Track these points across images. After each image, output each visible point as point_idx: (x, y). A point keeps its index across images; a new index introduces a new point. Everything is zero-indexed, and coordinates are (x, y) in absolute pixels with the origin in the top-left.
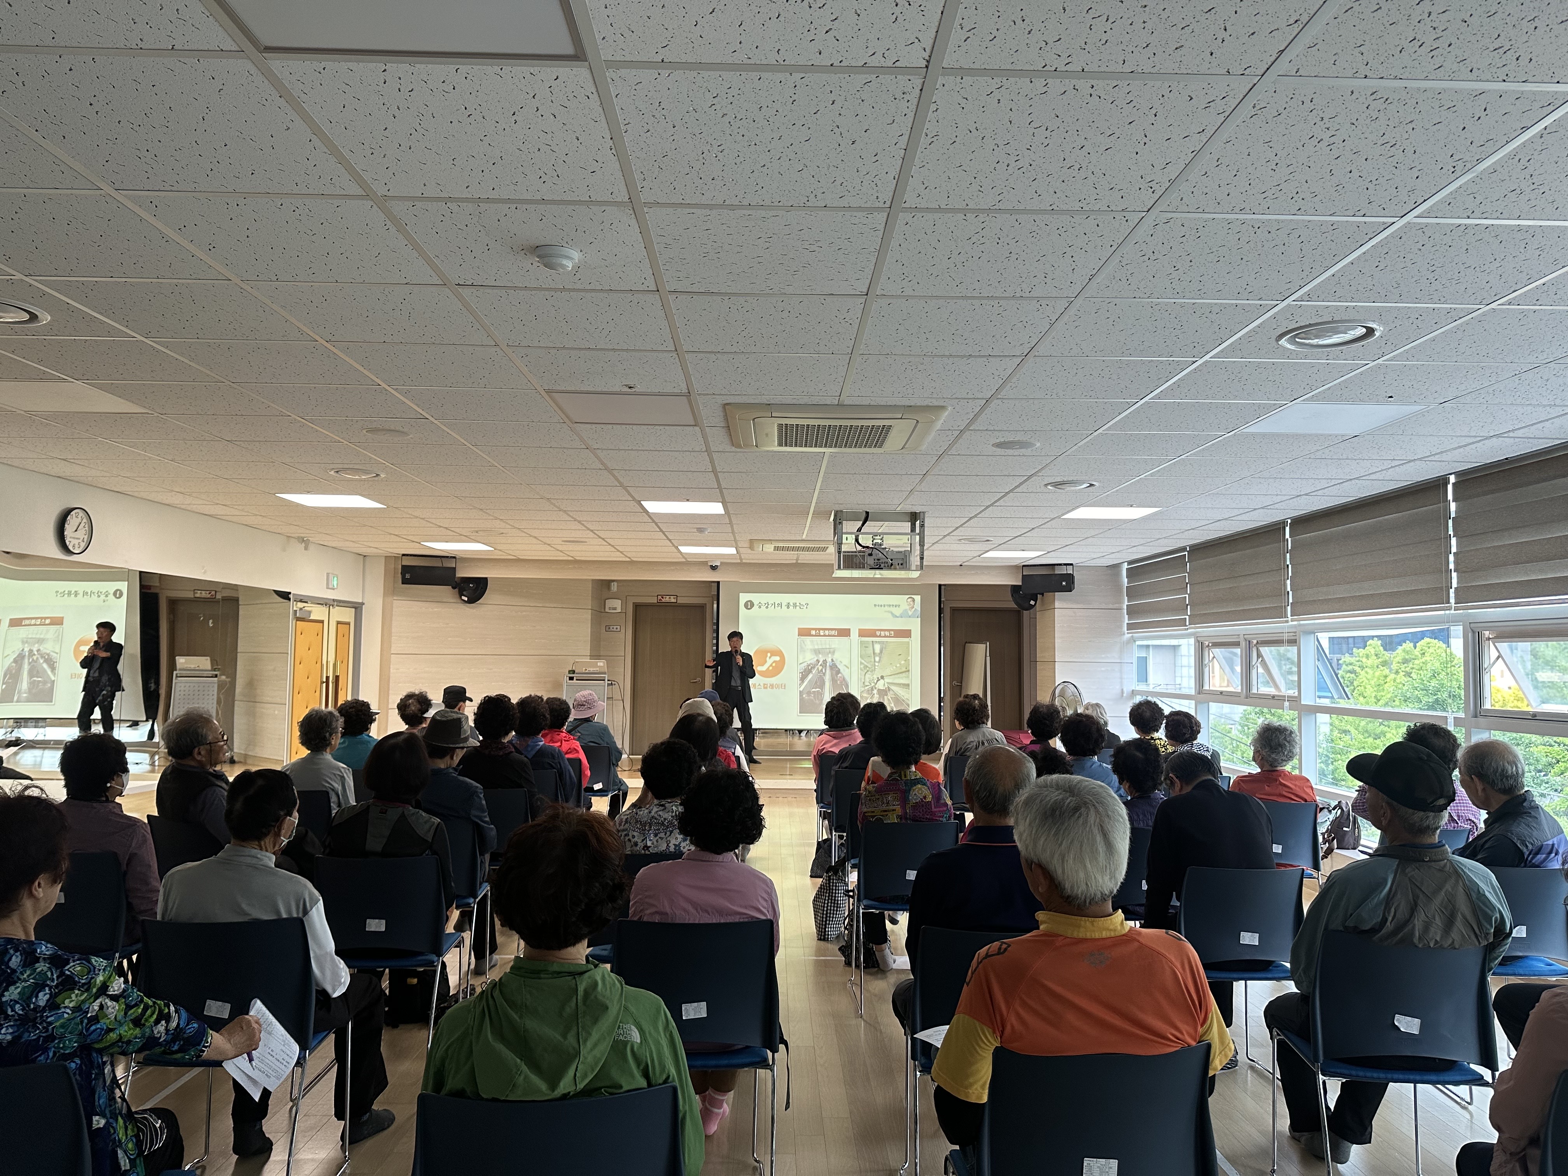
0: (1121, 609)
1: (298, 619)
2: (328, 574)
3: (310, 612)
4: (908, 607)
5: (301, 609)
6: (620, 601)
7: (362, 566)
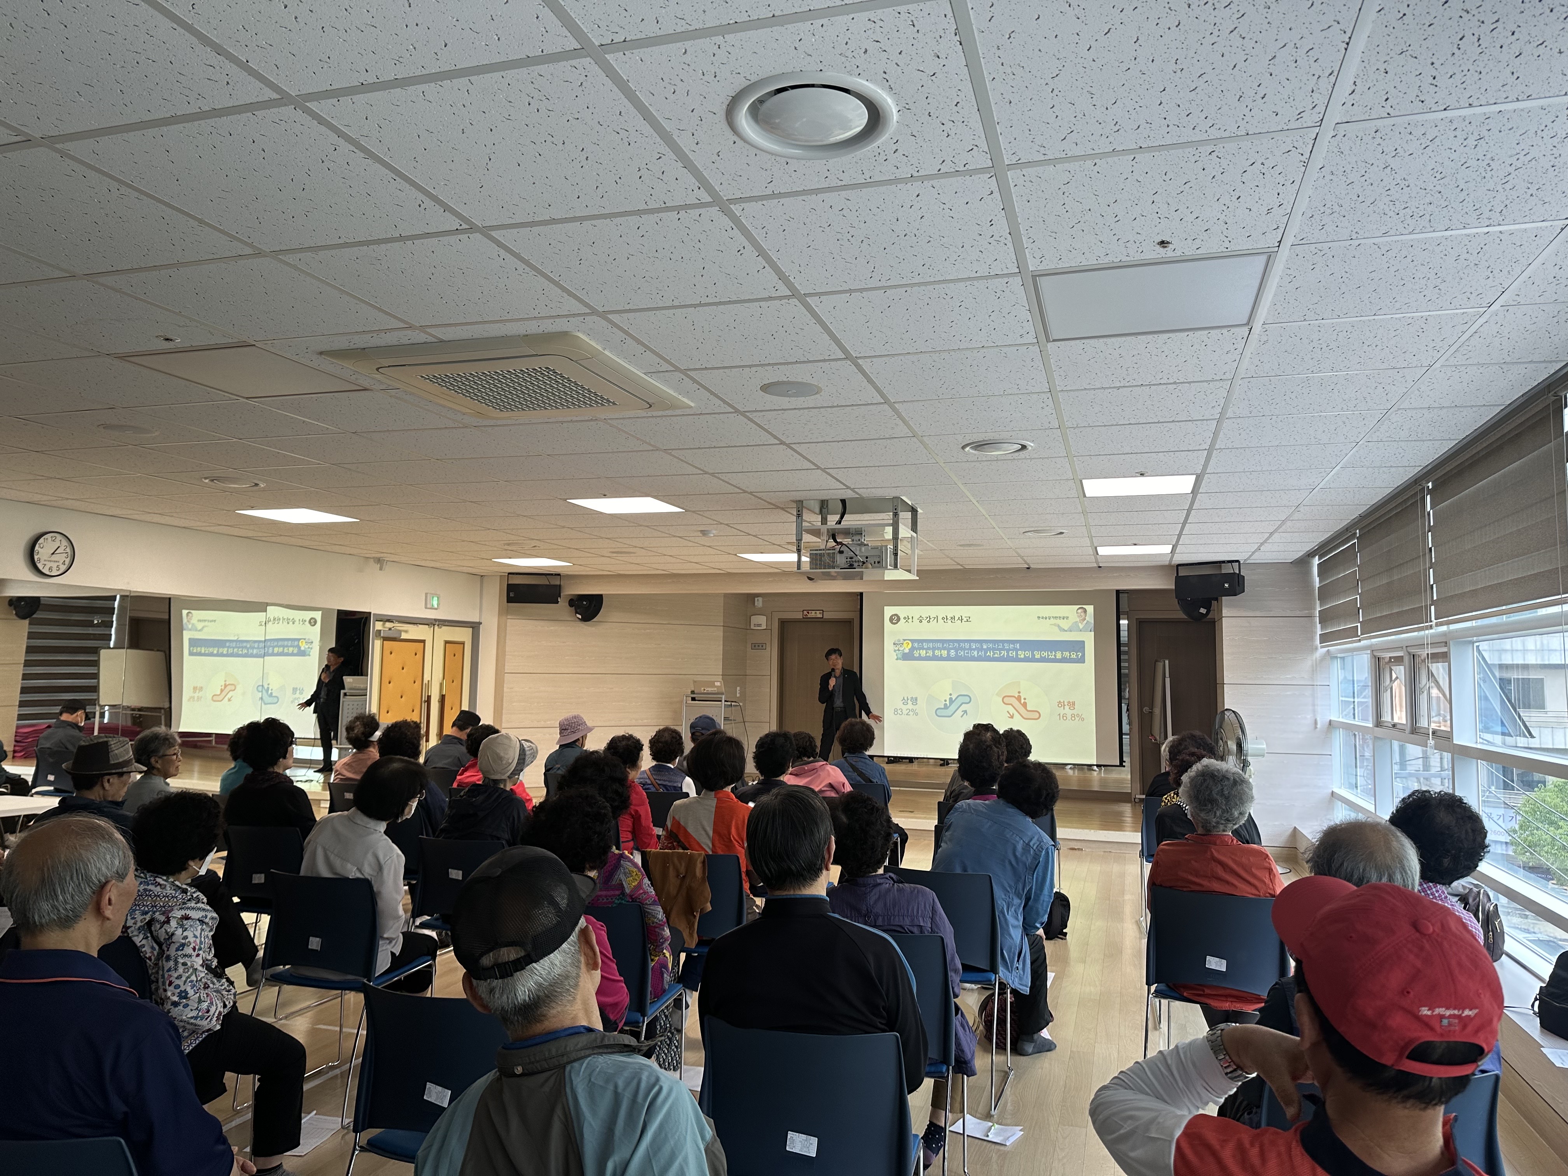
0: (1311, 616)
2: (426, 594)
3: (403, 632)
4: (1078, 620)
5: (386, 629)
6: (765, 617)
7: (479, 585)
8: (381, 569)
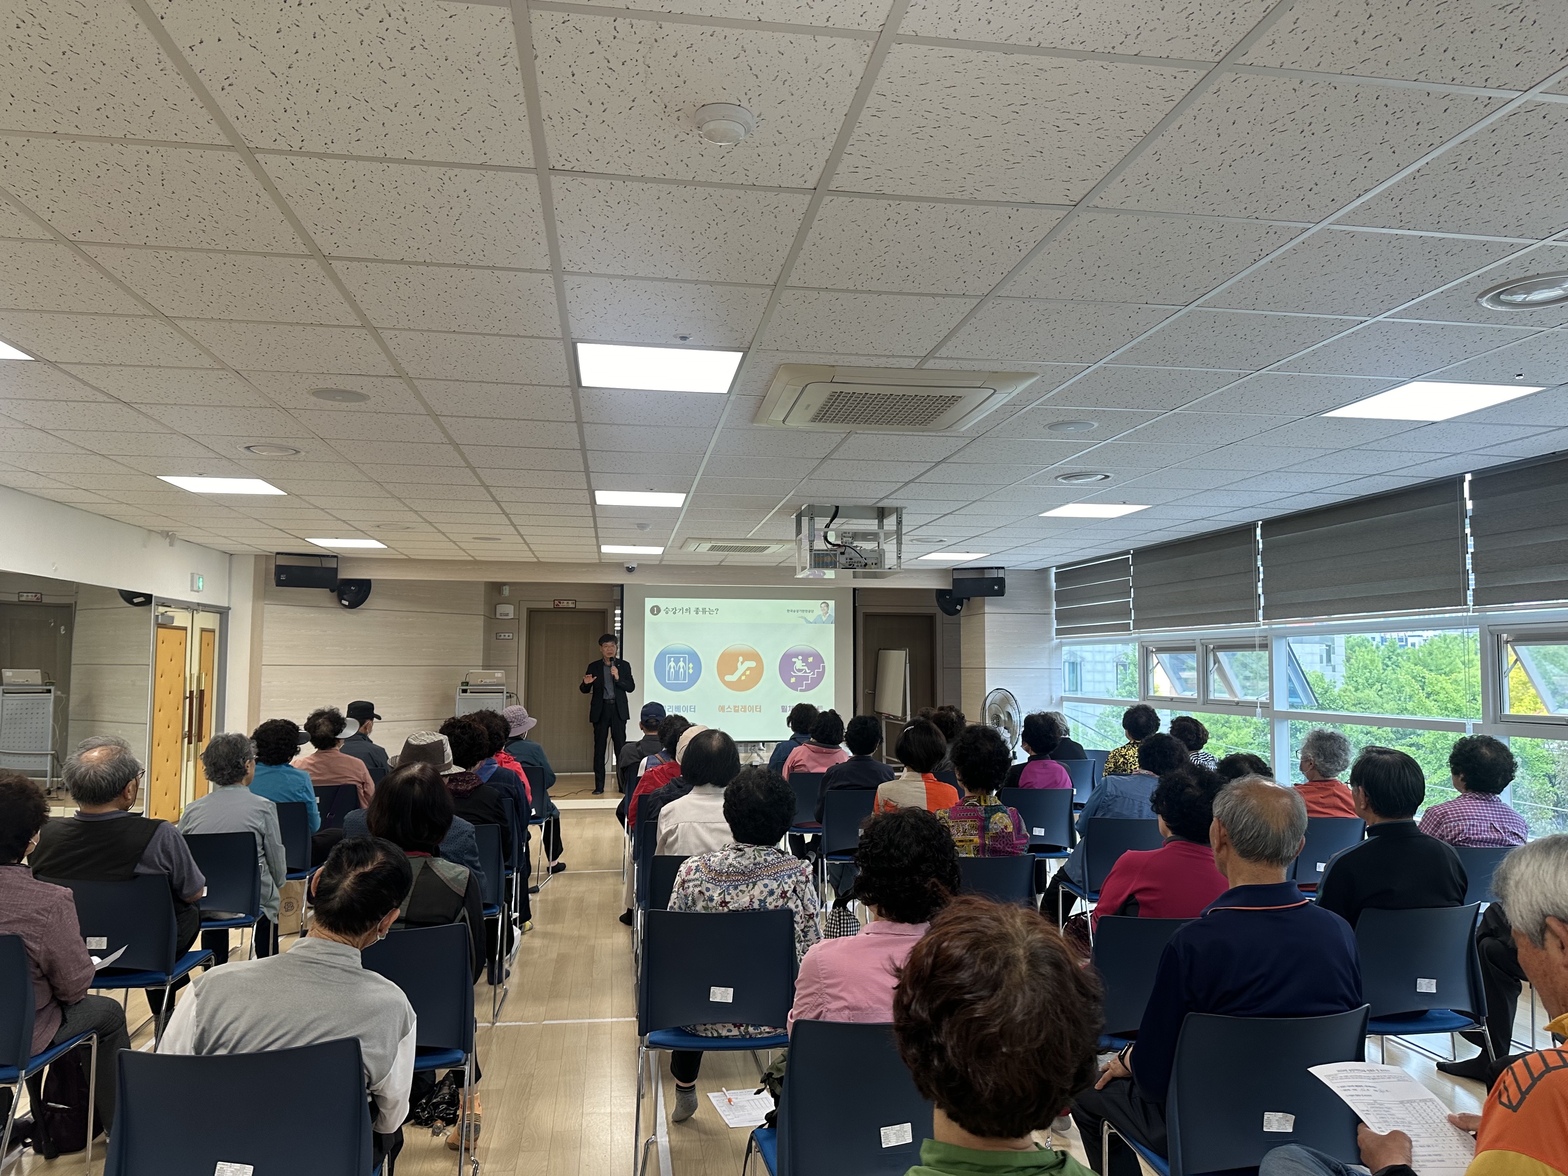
0: (1049, 614)
1: (160, 626)
2: (192, 575)
3: (172, 618)
4: (821, 613)
5: (162, 614)
6: (512, 607)
7: (228, 565)
8: (171, 544)
